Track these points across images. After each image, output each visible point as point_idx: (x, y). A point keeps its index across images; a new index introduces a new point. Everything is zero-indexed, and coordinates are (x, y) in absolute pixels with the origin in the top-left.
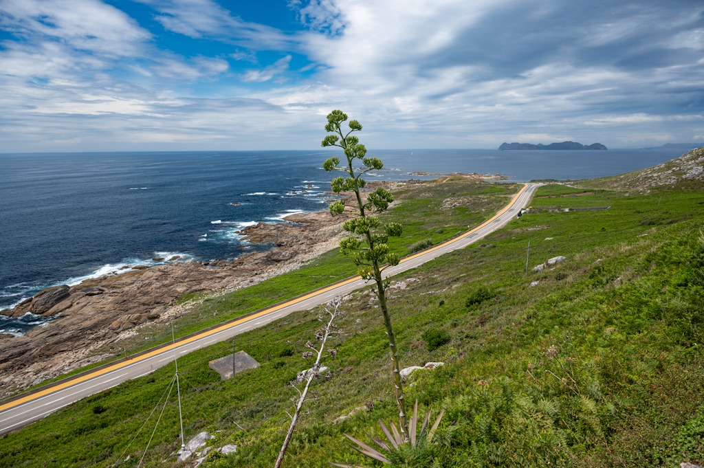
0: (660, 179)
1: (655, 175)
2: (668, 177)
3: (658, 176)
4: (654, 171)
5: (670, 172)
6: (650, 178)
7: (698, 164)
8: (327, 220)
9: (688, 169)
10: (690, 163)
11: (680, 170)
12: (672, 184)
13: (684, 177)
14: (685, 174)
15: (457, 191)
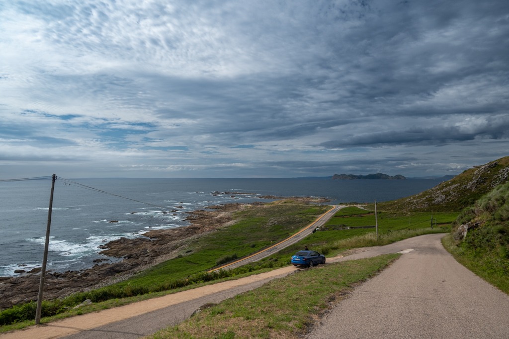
0: (418, 204)
1: (415, 201)
2: (423, 203)
3: (417, 202)
4: (415, 198)
5: (424, 198)
6: (412, 203)
7: (442, 193)
8: (178, 235)
9: (436, 197)
10: (438, 192)
11: (431, 197)
12: (425, 208)
13: (433, 202)
14: (434, 200)
15: (284, 211)
